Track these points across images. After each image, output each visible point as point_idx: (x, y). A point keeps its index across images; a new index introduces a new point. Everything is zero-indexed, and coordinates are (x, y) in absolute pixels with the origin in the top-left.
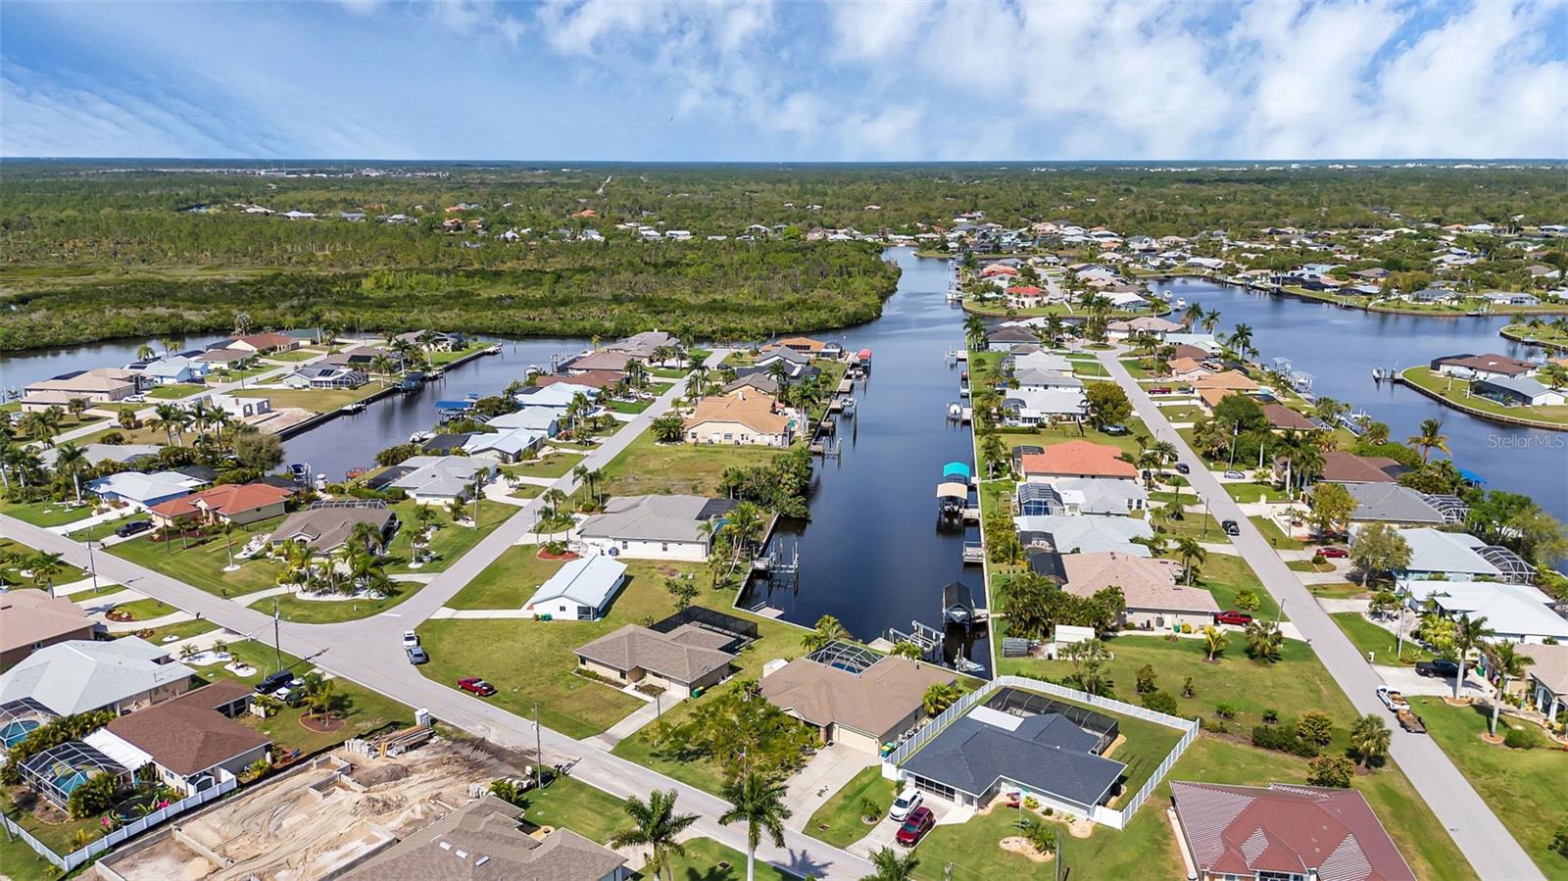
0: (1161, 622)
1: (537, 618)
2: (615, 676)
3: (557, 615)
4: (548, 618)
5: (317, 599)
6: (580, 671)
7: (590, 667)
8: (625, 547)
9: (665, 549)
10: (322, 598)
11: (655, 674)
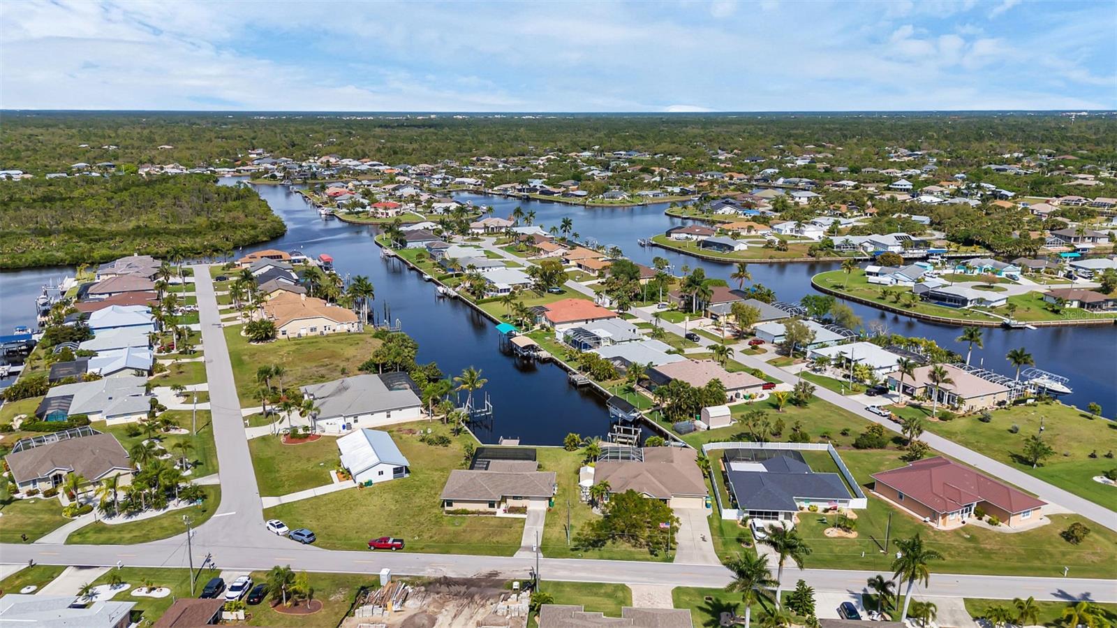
0: (737, 395)
1: (361, 486)
2: (484, 507)
3: (376, 479)
4: (369, 483)
5: (129, 520)
6: (449, 512)
7: (456, 506)
8: (356, 421)
9: (389, 416)
10: (134, 519)
11: (515, 498)
